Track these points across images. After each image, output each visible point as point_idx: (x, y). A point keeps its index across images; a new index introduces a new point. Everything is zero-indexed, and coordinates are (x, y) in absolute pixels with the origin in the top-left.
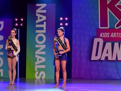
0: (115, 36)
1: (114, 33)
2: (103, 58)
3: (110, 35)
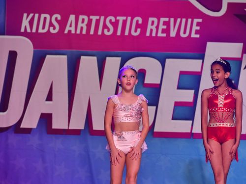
0: (82, 28)
1: (81, 17)
2: (31, 122)
3: (63, 23)
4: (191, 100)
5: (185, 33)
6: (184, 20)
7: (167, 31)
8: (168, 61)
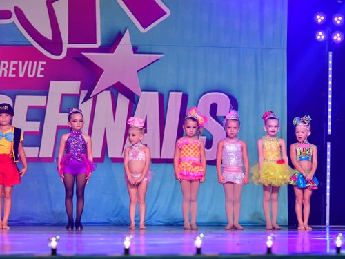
4: (37, 129)
5: (31, 73)
6: (31, 63)
7: (16, 72)
8: (17, 97)
